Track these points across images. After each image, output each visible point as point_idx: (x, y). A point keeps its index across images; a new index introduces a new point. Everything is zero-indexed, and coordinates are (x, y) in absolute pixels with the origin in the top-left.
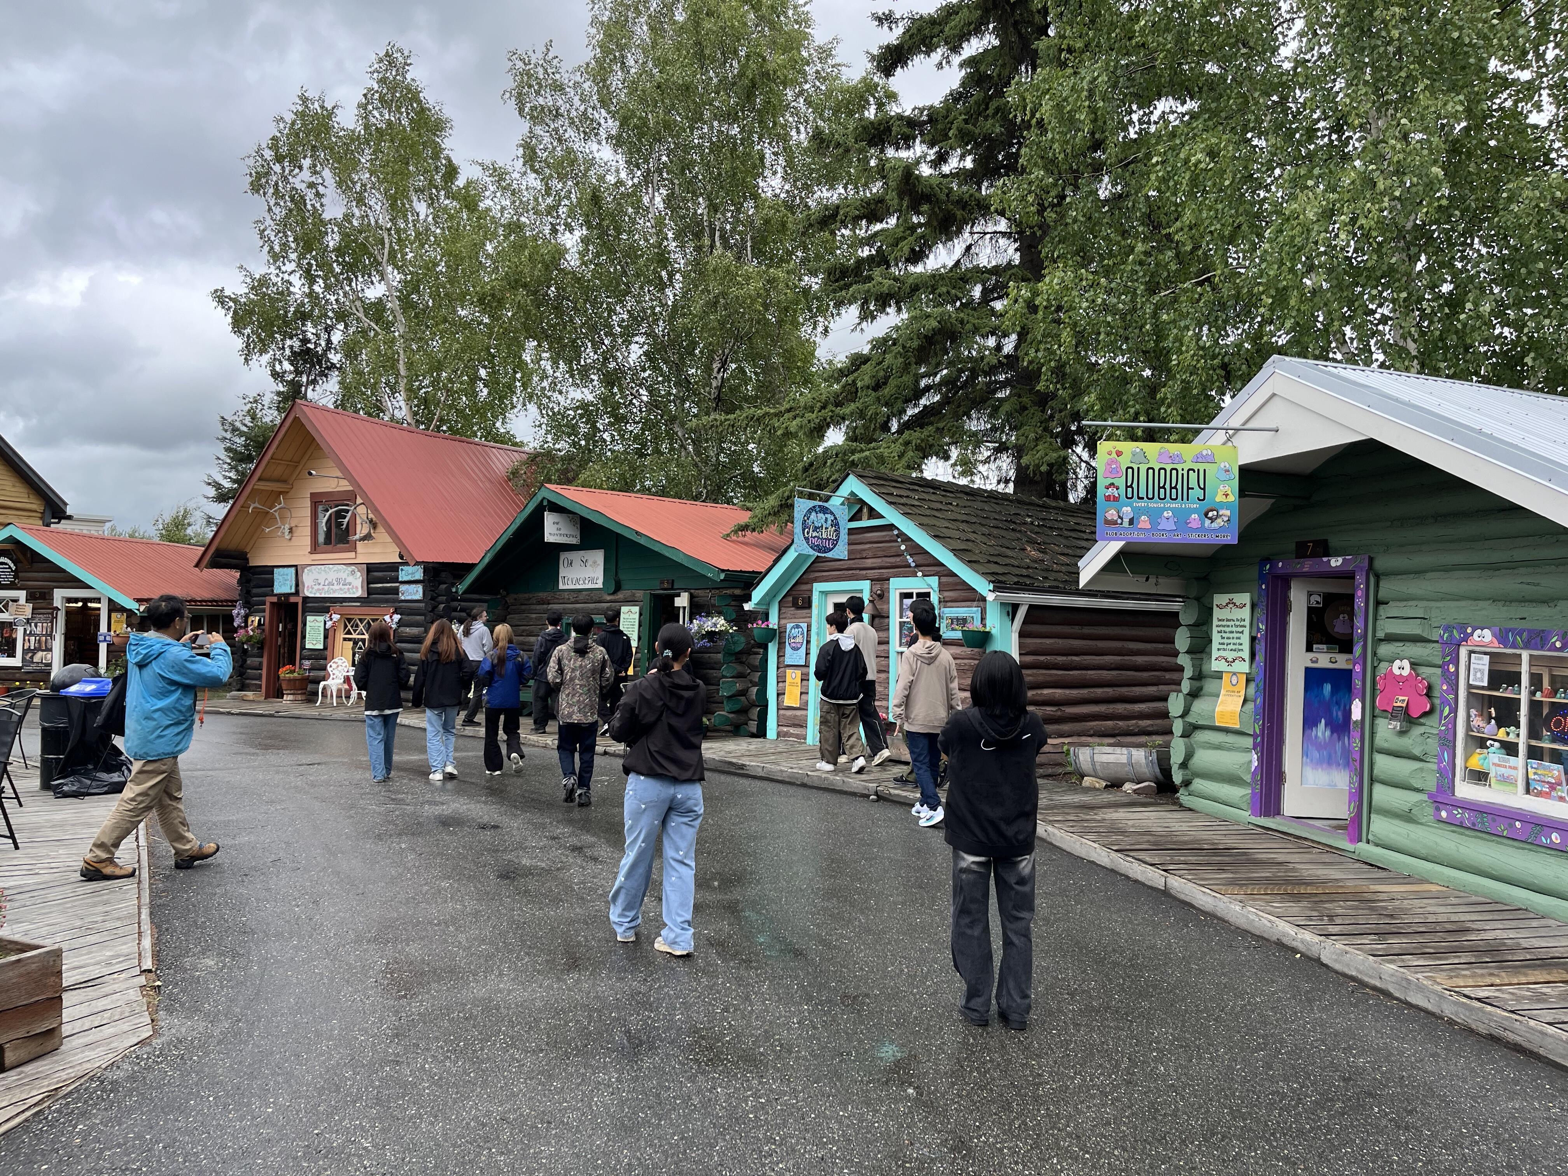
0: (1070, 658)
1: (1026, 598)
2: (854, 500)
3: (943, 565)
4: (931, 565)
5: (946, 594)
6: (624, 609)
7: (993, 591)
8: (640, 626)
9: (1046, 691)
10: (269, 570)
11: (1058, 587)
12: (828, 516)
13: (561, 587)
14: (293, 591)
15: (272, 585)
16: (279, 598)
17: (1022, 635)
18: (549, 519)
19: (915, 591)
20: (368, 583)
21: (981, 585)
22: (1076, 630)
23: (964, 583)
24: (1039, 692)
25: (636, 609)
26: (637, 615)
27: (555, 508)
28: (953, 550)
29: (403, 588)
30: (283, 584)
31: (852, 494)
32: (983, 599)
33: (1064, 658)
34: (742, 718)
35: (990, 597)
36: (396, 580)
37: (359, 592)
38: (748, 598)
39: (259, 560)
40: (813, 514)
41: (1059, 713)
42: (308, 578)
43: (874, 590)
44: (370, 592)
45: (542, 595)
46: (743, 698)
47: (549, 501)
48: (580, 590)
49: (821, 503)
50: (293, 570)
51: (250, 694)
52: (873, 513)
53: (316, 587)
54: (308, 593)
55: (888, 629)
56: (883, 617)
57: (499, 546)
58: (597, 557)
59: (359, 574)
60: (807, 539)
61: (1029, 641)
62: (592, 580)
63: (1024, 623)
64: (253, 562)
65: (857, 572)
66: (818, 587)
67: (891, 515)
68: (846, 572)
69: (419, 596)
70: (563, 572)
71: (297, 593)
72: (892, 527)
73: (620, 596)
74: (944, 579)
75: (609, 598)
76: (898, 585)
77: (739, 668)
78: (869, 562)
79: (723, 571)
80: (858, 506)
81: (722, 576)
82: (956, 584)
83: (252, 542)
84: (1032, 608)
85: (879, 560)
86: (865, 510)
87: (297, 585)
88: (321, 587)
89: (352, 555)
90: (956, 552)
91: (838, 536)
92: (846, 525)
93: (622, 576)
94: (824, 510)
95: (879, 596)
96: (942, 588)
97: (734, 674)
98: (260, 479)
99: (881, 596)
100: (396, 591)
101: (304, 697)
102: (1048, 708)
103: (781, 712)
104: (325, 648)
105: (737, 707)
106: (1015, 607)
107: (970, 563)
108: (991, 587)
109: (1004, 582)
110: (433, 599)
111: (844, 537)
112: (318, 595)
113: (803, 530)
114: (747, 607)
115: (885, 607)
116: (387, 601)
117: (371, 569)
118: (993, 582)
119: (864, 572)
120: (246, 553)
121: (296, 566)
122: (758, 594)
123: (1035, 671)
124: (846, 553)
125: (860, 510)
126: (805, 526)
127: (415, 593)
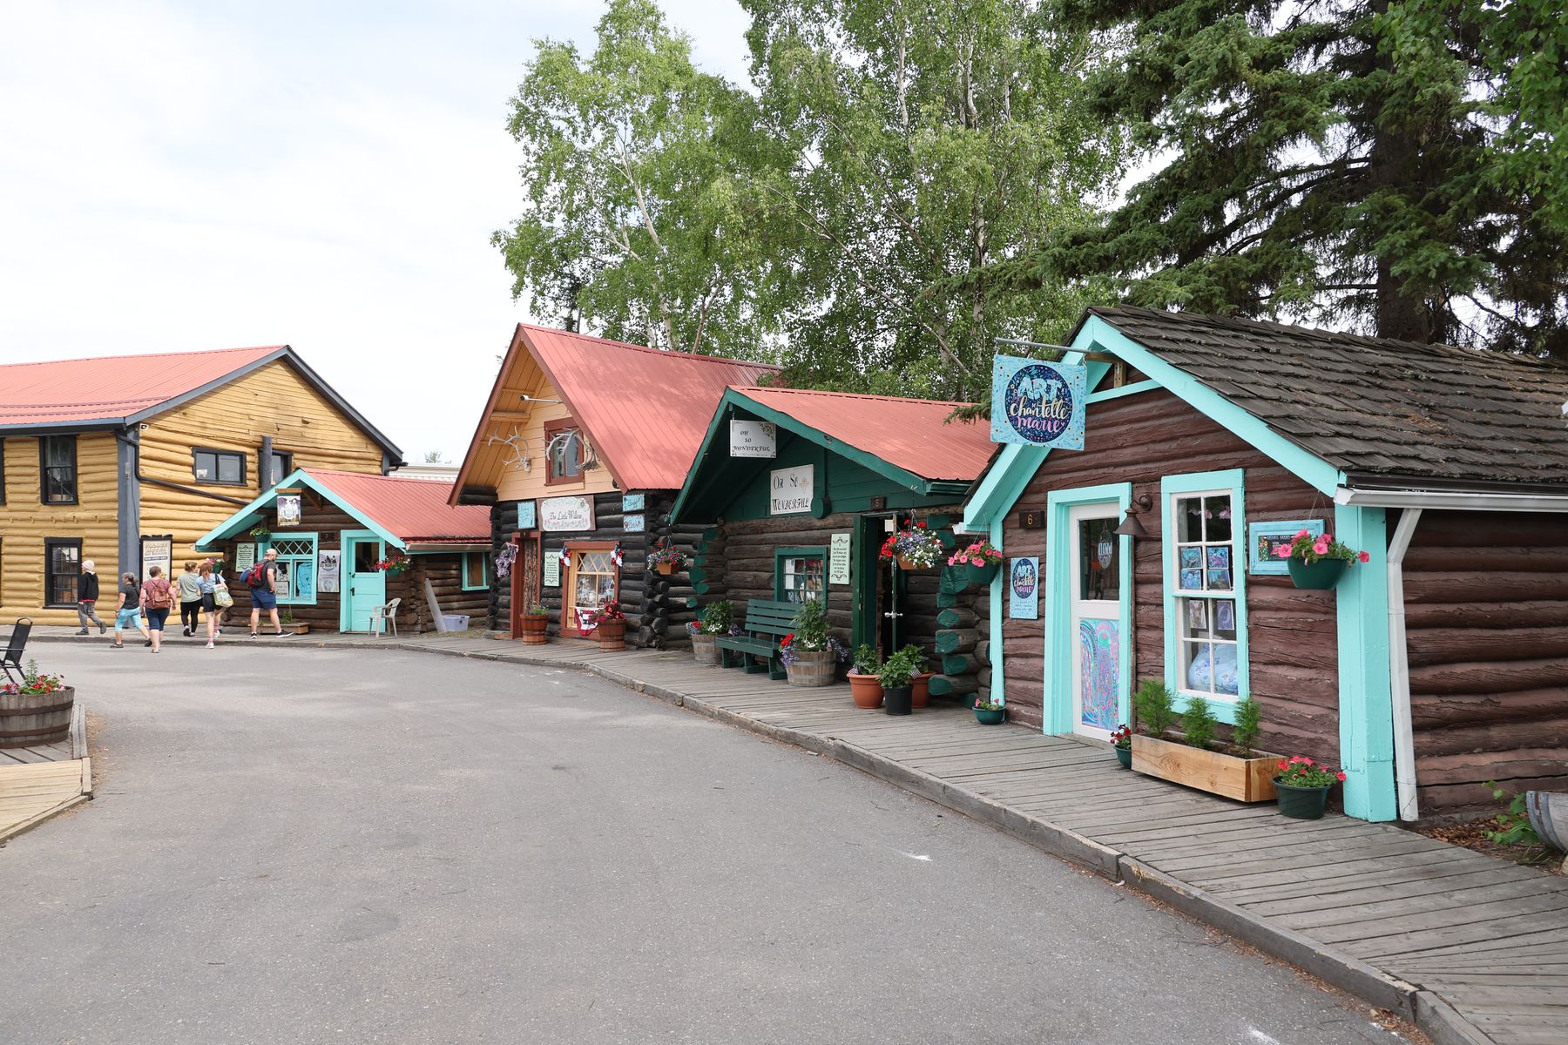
0: (1506, 606)
1: (1416, 500)
2: (1098, 355)
3: (1252, 448)
4: (1230, 451)
5: (1259, 497)
6: (835, 537)
7: (1348, 487)
8: (851, 558)
9: (1460, 669)
10: (513, 505)
11: (1479, 476)
12: (1052, 382)
13: (773, 512)
14: (533, 526)
15: (516, 521)
16: (522, 535)
17: (1408, 566)
18: (737, 429)
19: (1203, 496)
20: (596, 516)
21: (1323, 477)
22: (1516, 554)
23: (1291, 476)
24: (1446, 669)
25: (846, 537)
26: (848, 544)
27: (744, 415)
28: (1265, 419)
29: (627, 519)
30: (525, 520)
31: (1095, 345)
32: (1329, 503)
33: (1494, 607)
34: (969, 683)
35: (1342, 498)
36: (620, 511)
37: (586, 524)
38: (959, 518)
39: (504, 496)
40: (1026, 380)
41: (1488, 708)
42: (546, 511)
43: (1137, 498)
44: (598, 525)
45: (755, 522)
46: (968, 656)
47: (734, 405)
48: (792, 515)
49: (1040, 363)
50: (532, 504)
51: (500, 632)
52: (1131, 374)
53: (553, 521)
54: (547, 529)
55: (1161, 560)
56: (1151, 540)
57: (697, 467)
58: (806, 473)
59: (587, 506)
60: (1013, 420)
61: (1421, 577)
62: (801, 502)
63: (1412, 544)
64: (502, 498)
65: (1111, 470)
66: (1054, 497)
67: (1159, 372)
68: (1094, 472)
69: (640, 528)
70: (776, 494)
71: (537, 527)
72: (1162, 392)
73: (830, 520)
74: (1253, 473)
75: (819, 523)
76: (1175, 488)
77: (961, 614)
78: (1127, 454)
79: (930, 480)
80: (1107, 366)
81: (929, 488)
82: (1276, 479)
83: (500, 477)
84: (1428, 515)
85: (1144, 448)
86: (1118, 372)
87: (537, 520)
88: (556, 521)
89: (580, 485)
90: (1270, 421)
91: (1068, 414)
92: (1082, 396)
93: (833, 496)
94: (1045, 373)
95: (1144, 506)
96: (1249, 488)
97: (955, 623)
98: (494, 411)
99: (1146, 506)
100: (620, 524)
101: (542, 638)
102: (1467, 700)
103: (1010, 682)
104: (561, 586)
105: (961, 668)
106: (1393, 517)
107: (1300, 438)
108: (1343, 479)
109: (1368, 470)
110: (653, 530)
111: (1078, 415)
112: (554, 530)
113: (1008, 406)
114: (959, 529)
115: (1155, 523)
116: (613, 534)
117: (598, 499)
118: (1346, 470)
119: (1120, 470)
120: (495, 489)
121: (534, 499)
122: (971, 511)
123: (1437, 632)
124: (1082, 441)
125: (1110, 373)
126: (1010, 397)
127: (635, 524)
